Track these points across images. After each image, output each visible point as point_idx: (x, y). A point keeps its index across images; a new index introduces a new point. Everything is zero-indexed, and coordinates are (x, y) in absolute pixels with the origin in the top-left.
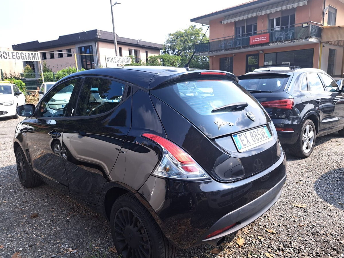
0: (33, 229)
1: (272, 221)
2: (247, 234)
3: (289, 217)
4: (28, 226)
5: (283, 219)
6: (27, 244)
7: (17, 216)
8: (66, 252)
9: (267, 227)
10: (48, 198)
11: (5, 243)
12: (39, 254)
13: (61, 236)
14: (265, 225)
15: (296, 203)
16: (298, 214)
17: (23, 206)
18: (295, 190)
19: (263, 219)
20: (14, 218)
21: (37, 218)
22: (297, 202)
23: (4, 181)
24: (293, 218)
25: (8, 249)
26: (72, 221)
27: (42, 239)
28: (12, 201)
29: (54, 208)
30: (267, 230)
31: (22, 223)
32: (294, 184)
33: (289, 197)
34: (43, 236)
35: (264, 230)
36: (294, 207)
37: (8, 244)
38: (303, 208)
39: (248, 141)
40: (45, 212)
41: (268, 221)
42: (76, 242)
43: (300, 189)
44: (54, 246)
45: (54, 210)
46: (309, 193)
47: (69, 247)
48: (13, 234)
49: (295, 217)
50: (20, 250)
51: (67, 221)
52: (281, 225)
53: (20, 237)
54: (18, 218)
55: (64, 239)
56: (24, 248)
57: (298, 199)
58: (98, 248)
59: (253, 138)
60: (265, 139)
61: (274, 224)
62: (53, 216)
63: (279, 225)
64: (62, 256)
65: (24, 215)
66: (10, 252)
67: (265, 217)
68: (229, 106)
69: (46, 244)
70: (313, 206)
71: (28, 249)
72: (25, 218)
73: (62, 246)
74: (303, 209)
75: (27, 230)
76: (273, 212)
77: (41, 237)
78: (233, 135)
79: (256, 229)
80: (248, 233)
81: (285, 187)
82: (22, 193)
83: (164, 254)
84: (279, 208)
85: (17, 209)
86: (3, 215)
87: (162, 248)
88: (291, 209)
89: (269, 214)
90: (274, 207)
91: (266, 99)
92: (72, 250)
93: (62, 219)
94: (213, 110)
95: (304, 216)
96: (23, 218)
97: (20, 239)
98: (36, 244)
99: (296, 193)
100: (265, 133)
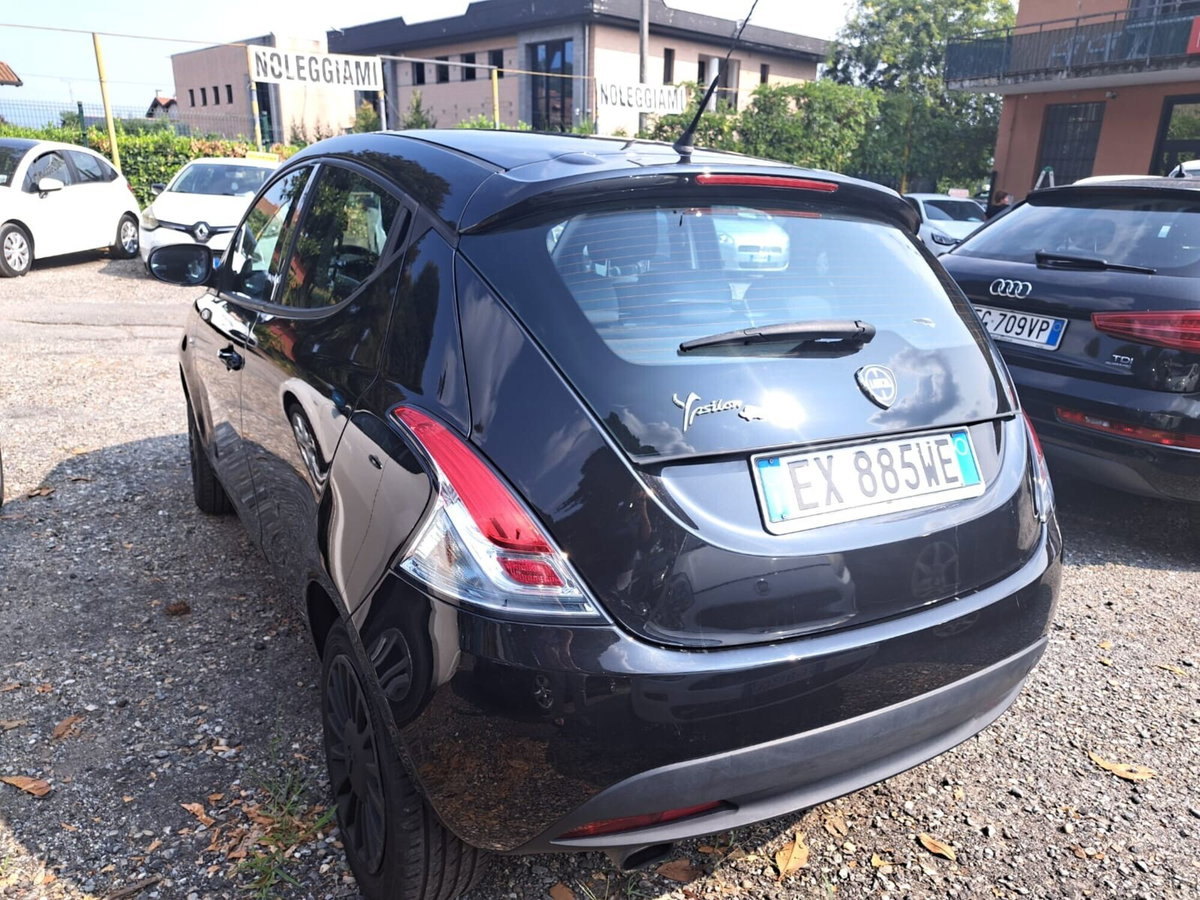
0: (155, 649)
1: (964, 807)
2: (834, 832)
3: (1049, 804)
4: (147, 637)
5: (1016, 808)
6: (115, 695)
7: (134, 601)
8: (204, 747)
9: (931, 825)
10: (247, 557)
11: (60, 679)
12: (130, 737)
13: (217, 693)
14: (925, 817)
15: (1110, 754)
16: (1096, 804)
17: (167, 568)
18: (1137, 697)
19: (931, 790)
20: (124, 602)
21: (183, 616)
22: (1120, 750)
23: (157, 480)
24: (1061, 812)
25: (60, 699)
26: (274, 648)
27: (163, 688)
28: (146, 546)
29: (245, 595)
30: (925, 838)
31: (137, 626)
32: (1147, 670)
33: (1091, 724)
34: (171, 680)
35: (912, 837)
36: (1091, 768)
37: (67, 682)
38: (1131, 781)
39: (831, 489)
40: (216, 601)
41: (951, 801)
42: (251, 723)
43: (1160, 697)
44: (184, 722)
45: (244, 601)
46: (1194, 721)
47: (221, 735)
48: (95, 655)
49: (1072, 813)
50: (87, 711)
51: (262, 647)
52: (992, 832)
53: (108, 670)
54: (133, 607)
55: (221, 704)
56: (103, 705)
57: (1129, 737)
58: (303, 757)
59: (866, 477)
60: (935, 487)
61: (966, 822)
62: (230, 621)
63: (985, 831)
64: (188, 758)
65: (155, 602)
66: (60, 710)
67: (945, 783)
68: (764, 332)
69: (165, 707)
70: (1183, 784)
71: (112, 711)
72: (151, 609)
73: (206, 726)
74: (1129, 787)
75: (140, 649)
76: (991, 771)
77: (163, 680)
78: (757, 460)
79: (879, 824)
80: (838, 832)
81: (1098, 677)
82: (185, 527)
84: (1026, 758)
85: (146, 576)
86: (100, 588)
88: (1076, 774)
89: (967, 775)
90: (1004, 752)
92: (224, 748)
93: (251, 637)
94: (681, 346)
95: (1117, 819)
96: (147, 609)
97: (107, 674)
98: (139, 702)
99: (1133, 709)
100: (949, 461)
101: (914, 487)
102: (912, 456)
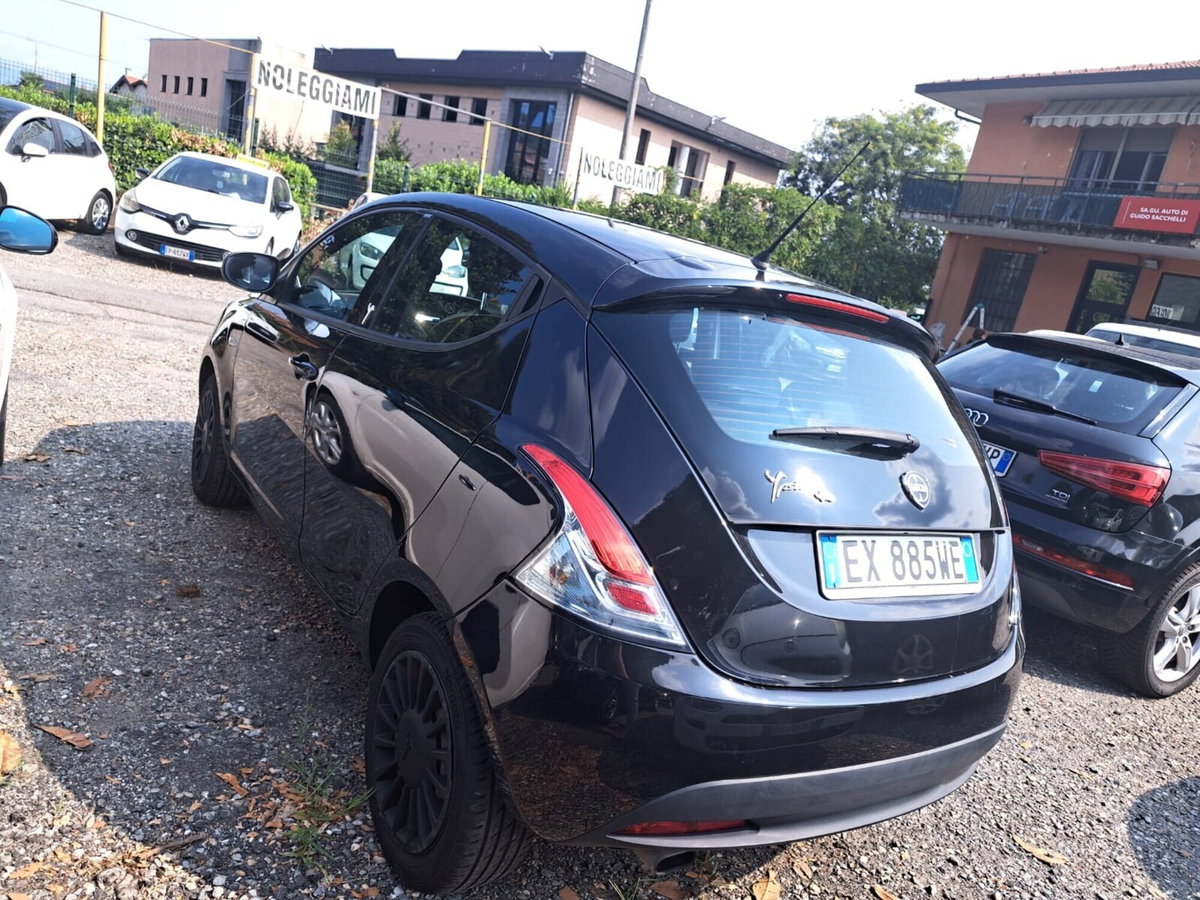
0: (171, 626)
1: (910, 868)
2: (801, 874)
3: (981, 875)
4: (162, 613)
5: (953, 874)
6: (138, 664)
7: (144, 577)
8: (231, 724)
9: (883, 879)
10: (247, 551)
11: (83, 642)
12: (158, 705)
13: (236, 675)
14: (878, 872)
15: (1030, 839)
16: (1019, 879)
17: (171, 551)
18: (1052, 793)
19: (883, 850)
20: (135, 577)
21: (194, 599)
22: (1039, 836)
23: (150, 464)
24: (991, 882)
25: (85, 660)
26: (284, 641)
27: (184, 664)
28: (149, 527)
29: (251, 587)
30: (879, 889)
31: (150, 601)
32: (1061, 772)
33: (1014, 811)
34: (190, 657)
35: (868, 887)
36: (1015, 848)
37: (90, 645)
38: (1048, 864)
39: (872, 568)
40: (223, 589)
41: (897, 860)
42: (270, 707)
43: (1071, 796)
44: (207, 698)
45: (251, 593)
46: (1099, 820)
47: (244, 714)
48: (114, 623)
49: (1000, 883)
50: (114, 675)
51: (273, 639)
52: (934, 892)
53: (128, 639)
54: (144, 583)
55: (241, 687)
56: (128, 672)
57: (1046, 827)
58: (324, 746)
59: (898, 563)
60: (946, 580)
61: (912, 880)
62: (239, 609)
63: (929, 890)
64: (216, 732)
65: (165, 581)
66: (86, 671)
67: (893, 845)
68: (841, 432)
69: (188, 681)
70: (1090, 872)
71: (138, 678)
72: (162, 587)
73: (229, 705)
74: (1047, 869)
75: (156, 624)
76: (931, 840)
77: (183, 657)
78: (821, 534)
79: (840, 872)
80: (805, 874)
81: (1019, 772)
82: (184, 513)
83: (482, 831)
84: (961, 833)
85: (152, 555)
86: (110, 560)
87: (481, 812)
88: (1002, 852)
89: (911, 841)
90: (943, 825)
91: (1070, 444)
92: (249, 727)
93: (261, 627)
94: (775, 432)
95: (1037, 894)
96: (158, 588)
97: (128, 643)
98: (162, 674)
99: (1049, 804)
100: (957, 560)
101: (932, 576)
102: (932, 551)
